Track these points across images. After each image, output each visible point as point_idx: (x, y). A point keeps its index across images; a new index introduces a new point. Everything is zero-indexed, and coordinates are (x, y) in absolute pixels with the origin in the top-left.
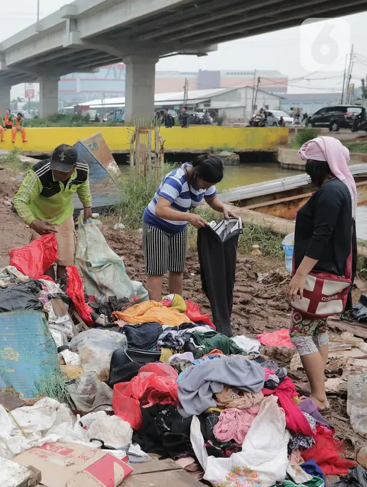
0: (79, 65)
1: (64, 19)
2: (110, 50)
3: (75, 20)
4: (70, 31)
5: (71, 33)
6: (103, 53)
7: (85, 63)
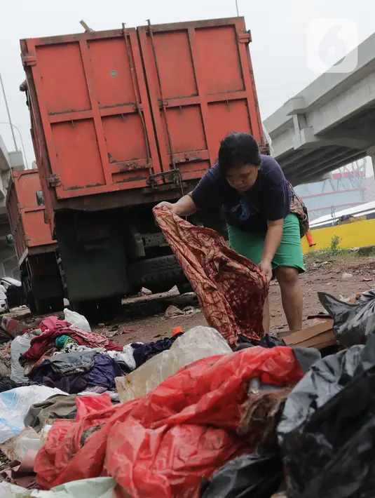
0: (305, 173)
1: (290, 117)
2: (351, 143)
3: (303, 115)
4: (300, 129)
5: (302, 131)
6: (343, 149)
7: (313, 170)
